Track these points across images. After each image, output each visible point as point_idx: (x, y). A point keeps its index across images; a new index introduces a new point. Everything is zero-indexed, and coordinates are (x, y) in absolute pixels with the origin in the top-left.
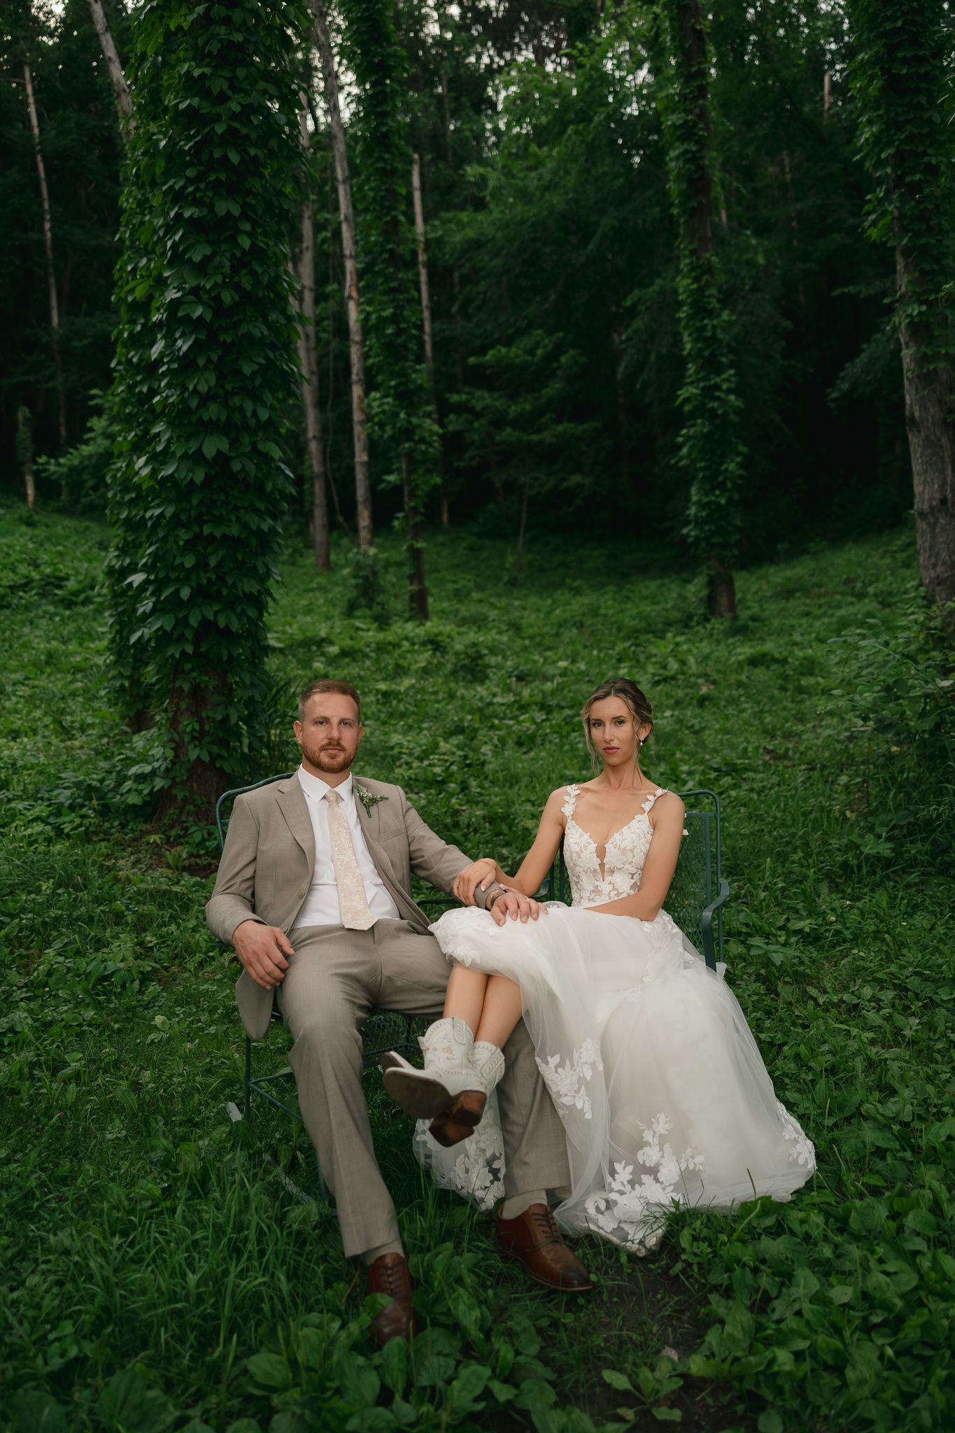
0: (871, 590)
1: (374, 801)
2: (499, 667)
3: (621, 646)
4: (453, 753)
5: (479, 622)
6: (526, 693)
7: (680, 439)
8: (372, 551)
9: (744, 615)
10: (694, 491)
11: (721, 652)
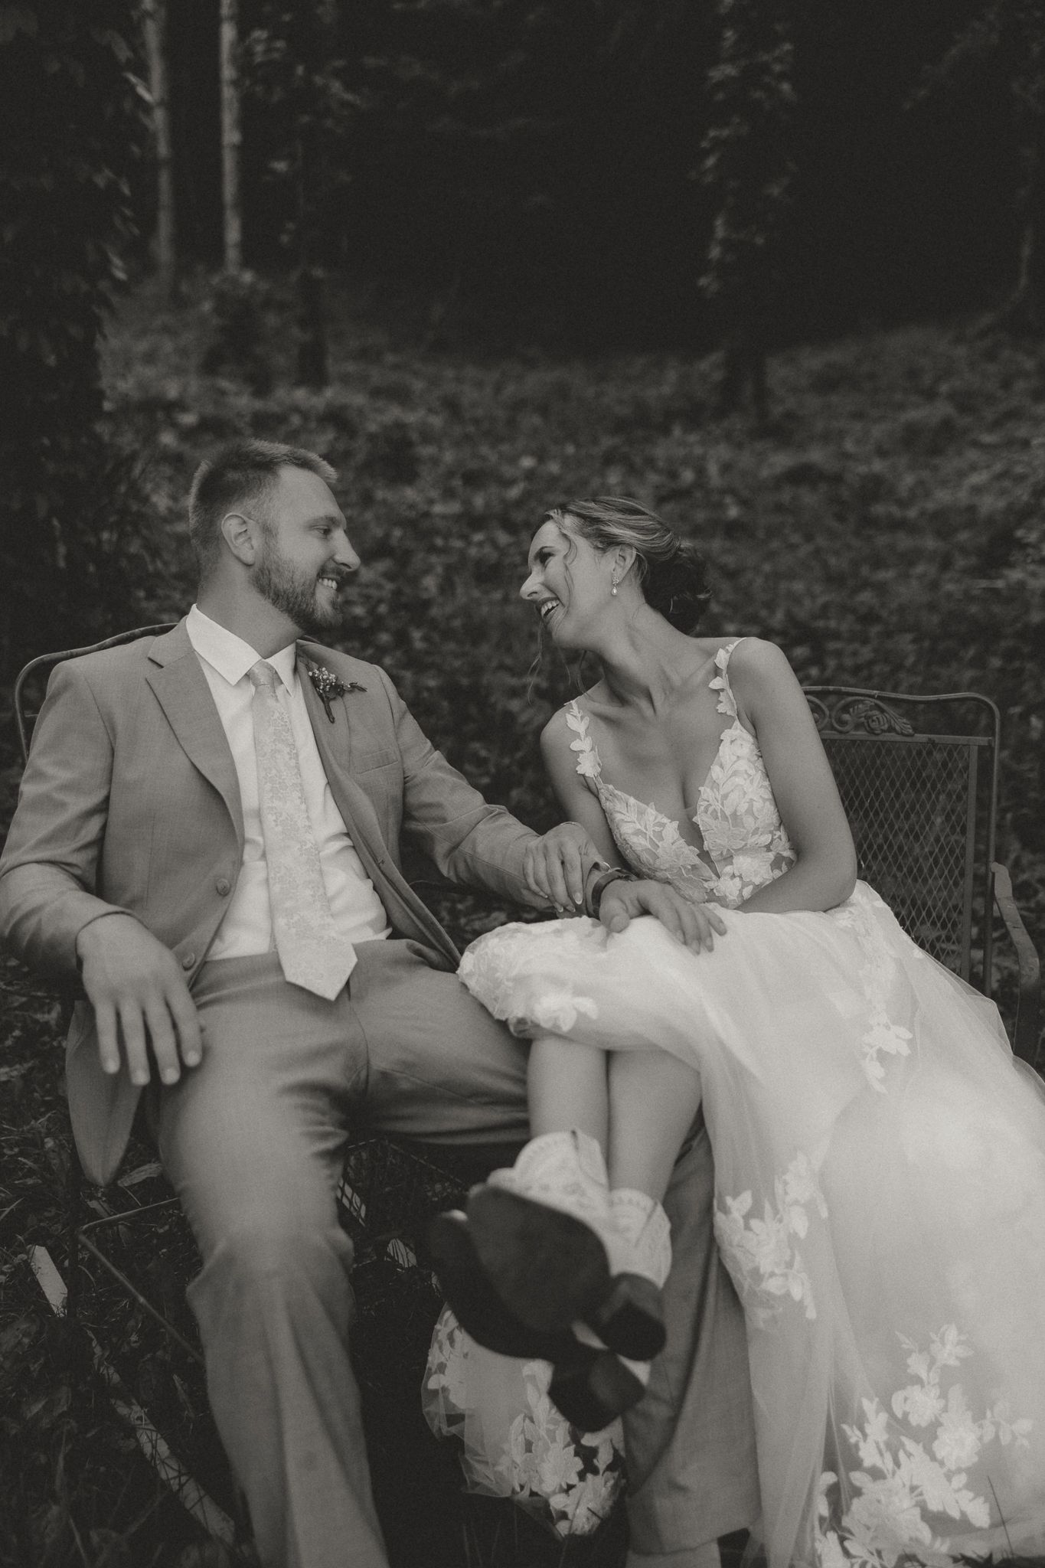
0: (944, 388)
1: (338, 690)
2: (435, 461)
3: (607, 442)
4: (379, 587)
5: (400, 395)
6: (479, 501)
7: (705, 144)
8: (248, 277)
9: (777, 411)
10: (719, 222)
11: (746, 459)
